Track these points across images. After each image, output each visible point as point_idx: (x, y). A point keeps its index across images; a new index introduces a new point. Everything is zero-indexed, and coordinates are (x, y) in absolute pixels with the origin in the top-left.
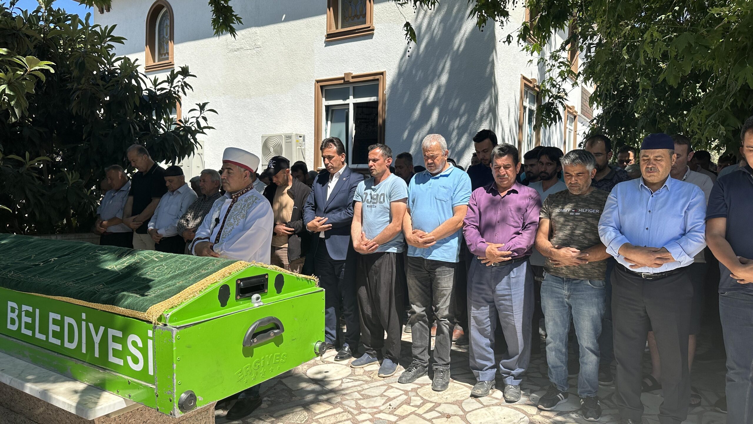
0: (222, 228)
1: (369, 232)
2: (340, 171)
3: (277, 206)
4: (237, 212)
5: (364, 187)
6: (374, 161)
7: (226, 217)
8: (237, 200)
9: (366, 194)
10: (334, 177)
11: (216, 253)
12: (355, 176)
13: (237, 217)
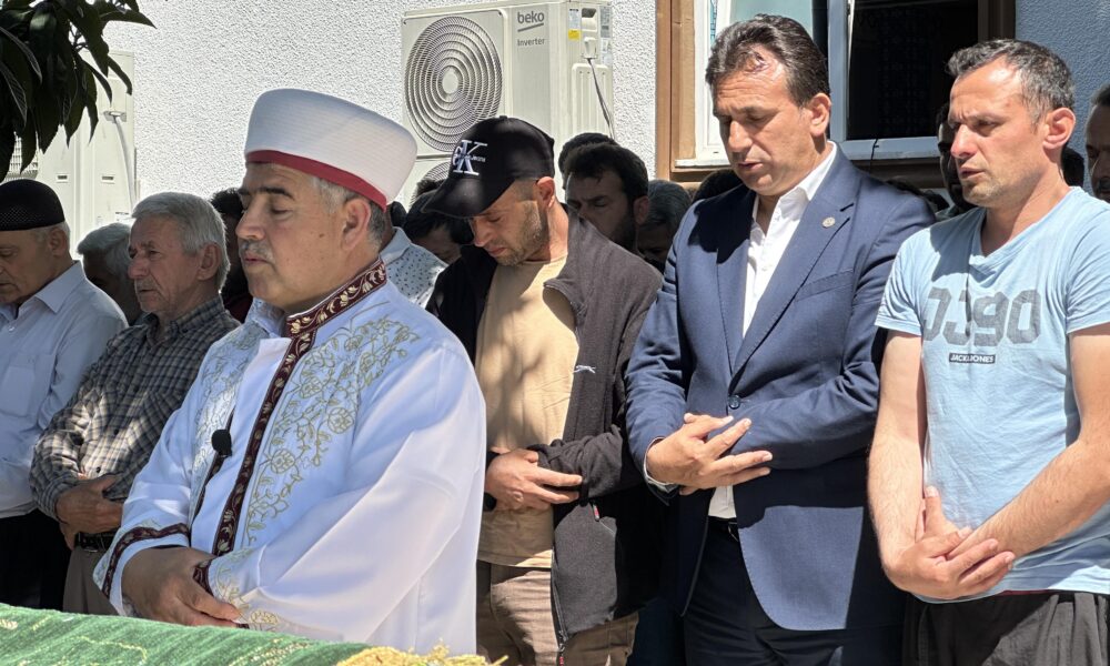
0: (243, 480)
1: (962, 491)
2: (804, 185)
3: (495, 364)
4: (312, 401)
5: (935, 258)
6: (982, 125)
7: (260, 427)
8: (311, 344)
9: (944, 296)
10: (777, 212)
11: (222, 603)
12: (881, 207)
13: (316, 424)
